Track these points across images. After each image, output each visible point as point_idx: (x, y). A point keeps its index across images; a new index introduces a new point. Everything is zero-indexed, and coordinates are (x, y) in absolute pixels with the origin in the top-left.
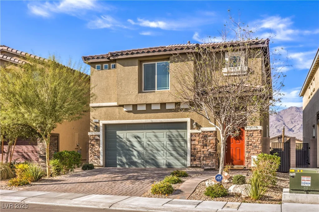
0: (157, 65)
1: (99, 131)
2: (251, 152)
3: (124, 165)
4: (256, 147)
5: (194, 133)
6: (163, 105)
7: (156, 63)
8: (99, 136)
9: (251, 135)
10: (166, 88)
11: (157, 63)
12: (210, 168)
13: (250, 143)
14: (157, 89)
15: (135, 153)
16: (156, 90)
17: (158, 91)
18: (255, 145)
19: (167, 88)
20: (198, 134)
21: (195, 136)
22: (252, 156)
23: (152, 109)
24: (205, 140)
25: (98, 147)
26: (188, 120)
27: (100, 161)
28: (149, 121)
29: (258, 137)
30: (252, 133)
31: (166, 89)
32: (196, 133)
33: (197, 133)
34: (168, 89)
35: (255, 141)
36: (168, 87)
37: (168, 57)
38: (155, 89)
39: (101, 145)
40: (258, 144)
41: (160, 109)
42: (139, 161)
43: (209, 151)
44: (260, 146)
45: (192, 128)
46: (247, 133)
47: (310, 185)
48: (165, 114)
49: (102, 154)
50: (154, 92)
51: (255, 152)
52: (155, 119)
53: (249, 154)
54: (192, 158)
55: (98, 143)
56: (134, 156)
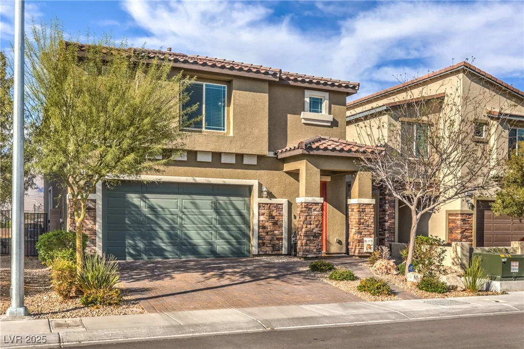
0: (206, 88)
1: (94, 192)
2: (363, 233)
3: (140, 255)
4: (368, 226)
5: (263, 204)
6: (217, 155)
7: (204, 84)
8: (94, 201)
9: (364, 210)
10: (220, 128)
11: (206, 85)
12: (315, 256)
13: (362, 221)
14: (206, 128)
15: (162, 234)
16: (204, 129)
17: (207, 132)
18: (368, 223)
19: (222, 128)
20: (269, 205)
21: (263, 208)
22: (365, 239)
23: (198, 160)
24: (309, 215)
25: (93, 223)
26: (255, 183)
27: (97, 249)
28: (189, 179)
29: (371, 213)
30: (364, 207)
31: (221, 130)
32: (265, 204)
33: (267, 204)
34: (224, 130)
35: (367, 218)
36: (224, 127)
37: (229, 78)
38: (202, 128)
39: (99, 220)
40: (370, 223)
41: (210, 161)
42: (169, 248)
43: (314, 231)
44: (373, 226)
45: (260, 196)
46: (359, 208)
47: (517, 271)
48: (218, 170)
49: (101, 235)
50: (201, 132)
51: (367, 233)
52: (201, 177)
53: (362, 236)
54: (260, 241)
55: (92, 214)
56: (161, 239)
